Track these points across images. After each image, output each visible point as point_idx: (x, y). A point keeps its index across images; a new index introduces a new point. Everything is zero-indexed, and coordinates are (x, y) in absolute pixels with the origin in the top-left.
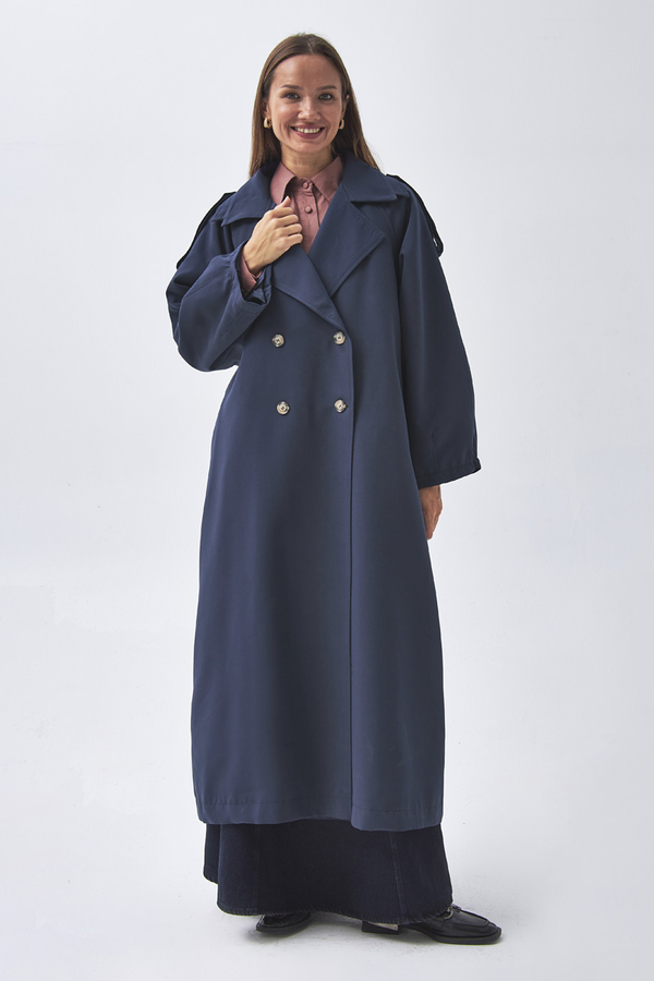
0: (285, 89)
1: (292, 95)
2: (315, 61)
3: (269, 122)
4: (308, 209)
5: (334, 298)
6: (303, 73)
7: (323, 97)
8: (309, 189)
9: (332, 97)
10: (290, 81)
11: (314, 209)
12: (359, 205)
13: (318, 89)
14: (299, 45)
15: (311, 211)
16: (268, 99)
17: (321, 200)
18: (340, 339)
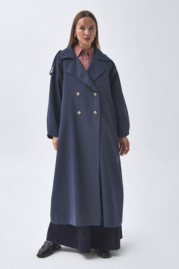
0: (80, 26)
1: (83, 28)
2: (88, 18)
3: (76, 35)
4: (86, 58)
5: (93, 83)
6: (85, 22)
7: (91, 28)
8: (87, 53)
9: (93, 28)
10: (82, 24)
11: (88, 59)
12: (100, 60)
13: (90, 26)
14: (84, 14)
15: (87, 59)
16: (76, 29)
17: (89, 57)
18: (95, 94)
